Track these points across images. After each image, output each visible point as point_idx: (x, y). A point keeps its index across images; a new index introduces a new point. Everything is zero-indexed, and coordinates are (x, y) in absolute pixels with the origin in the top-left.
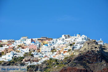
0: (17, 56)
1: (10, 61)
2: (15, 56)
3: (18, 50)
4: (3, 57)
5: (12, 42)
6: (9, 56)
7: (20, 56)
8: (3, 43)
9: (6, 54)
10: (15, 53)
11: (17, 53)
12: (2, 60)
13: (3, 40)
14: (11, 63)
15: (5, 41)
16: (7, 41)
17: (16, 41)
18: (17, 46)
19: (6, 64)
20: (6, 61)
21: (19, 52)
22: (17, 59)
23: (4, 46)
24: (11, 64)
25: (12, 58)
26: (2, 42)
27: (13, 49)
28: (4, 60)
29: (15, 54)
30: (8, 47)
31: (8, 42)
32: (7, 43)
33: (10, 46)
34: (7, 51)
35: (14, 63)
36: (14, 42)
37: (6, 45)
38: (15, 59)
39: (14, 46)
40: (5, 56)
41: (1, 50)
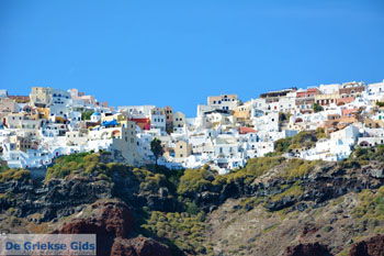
0: (371, 141)
1: (346, 160)
2: (361, 140)
3: (375, 118)
4: (321, 146)
5: (356, 89)
6: (340, 142)
7: (379, 143)
8: (323, 97)
9: (329, 137)
10: (361, 131)
11: (368, 130)
12: (317, 157)
13: (322, 88)
14: (347, 167)
15: (330, 90)
16: (336, 87)
17: (371, 86)
18: (374, 105)
19: (331, 172)
20: (329, 159)
21: (377, 126)
22: (370, 152)
23: (325, 107)
24: (348, 171)
25: (352, 148)
26: (320, 93)
27: (359, 115)
28: (323, 157)
29: (361, 135)
30: (338, 111)
31: (341, 91)
32: (338, 97)
33: (346, 105)
34: (335, 124)
35: (358, 166)
36: (362, 89)
37: (333, 105)
38: (361, 153)
39: (362, 104)
40: (328, 141)
41: (316, 121)
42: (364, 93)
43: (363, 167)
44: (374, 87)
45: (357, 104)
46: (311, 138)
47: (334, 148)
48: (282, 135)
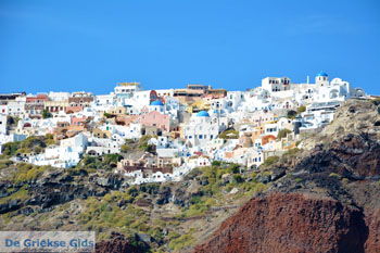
0: (99, 150)
1: (74, 167)
2: (89, 148)
3: (103, 128)
4: (49, 152)
5: (85, 99)
6: (70, 149)
7: (106, 152)
8: (53, 105)
9: (58, 144)
10: (90, 140)
11: (97, 140)
12: (46, 163)
13: (52, 95)
14: (75, 174)
15: (59, 98)
16: (66, 95)
17: (99, 97)
18: (102, 116)
19: (60, 178)
20: (58, 166)
21: (105, 136)
22: (97, 161)
23: (54, 114)
24: (76, 178)
25: (81, 156)
26: (50, 100)
27: (87, 124)
28: (52, 163)
29: (90, 144)
30: (68, 118)
31: (70, 100)
32: (67, 105)
33: (75, 114)
34: (64, 131)
35: (86, 173)
36: (90, 99)
37: (62, 113)
38: (89, 161)
39: (90, 114)
40: (57, 148)
41: (45, 127)
42: (92, 104)
43: (91, 175)
44: (102, 99)
45: (86, 113)
46: (40, 144)
47: (63, 155)
48: (10, 139)
